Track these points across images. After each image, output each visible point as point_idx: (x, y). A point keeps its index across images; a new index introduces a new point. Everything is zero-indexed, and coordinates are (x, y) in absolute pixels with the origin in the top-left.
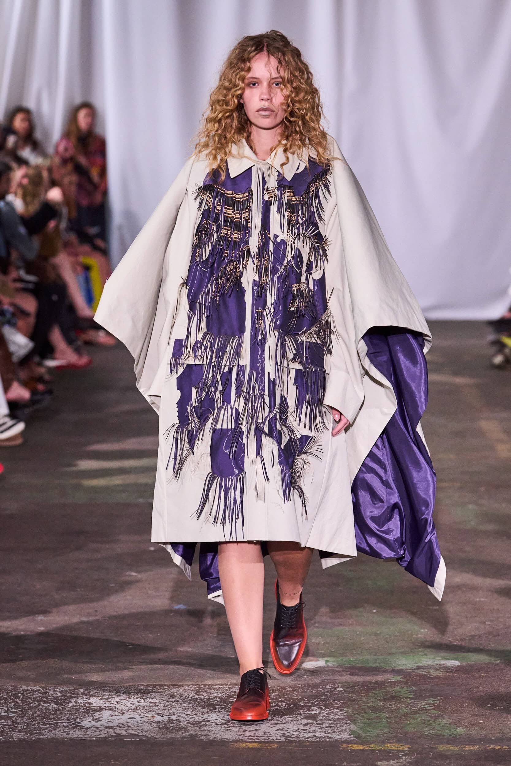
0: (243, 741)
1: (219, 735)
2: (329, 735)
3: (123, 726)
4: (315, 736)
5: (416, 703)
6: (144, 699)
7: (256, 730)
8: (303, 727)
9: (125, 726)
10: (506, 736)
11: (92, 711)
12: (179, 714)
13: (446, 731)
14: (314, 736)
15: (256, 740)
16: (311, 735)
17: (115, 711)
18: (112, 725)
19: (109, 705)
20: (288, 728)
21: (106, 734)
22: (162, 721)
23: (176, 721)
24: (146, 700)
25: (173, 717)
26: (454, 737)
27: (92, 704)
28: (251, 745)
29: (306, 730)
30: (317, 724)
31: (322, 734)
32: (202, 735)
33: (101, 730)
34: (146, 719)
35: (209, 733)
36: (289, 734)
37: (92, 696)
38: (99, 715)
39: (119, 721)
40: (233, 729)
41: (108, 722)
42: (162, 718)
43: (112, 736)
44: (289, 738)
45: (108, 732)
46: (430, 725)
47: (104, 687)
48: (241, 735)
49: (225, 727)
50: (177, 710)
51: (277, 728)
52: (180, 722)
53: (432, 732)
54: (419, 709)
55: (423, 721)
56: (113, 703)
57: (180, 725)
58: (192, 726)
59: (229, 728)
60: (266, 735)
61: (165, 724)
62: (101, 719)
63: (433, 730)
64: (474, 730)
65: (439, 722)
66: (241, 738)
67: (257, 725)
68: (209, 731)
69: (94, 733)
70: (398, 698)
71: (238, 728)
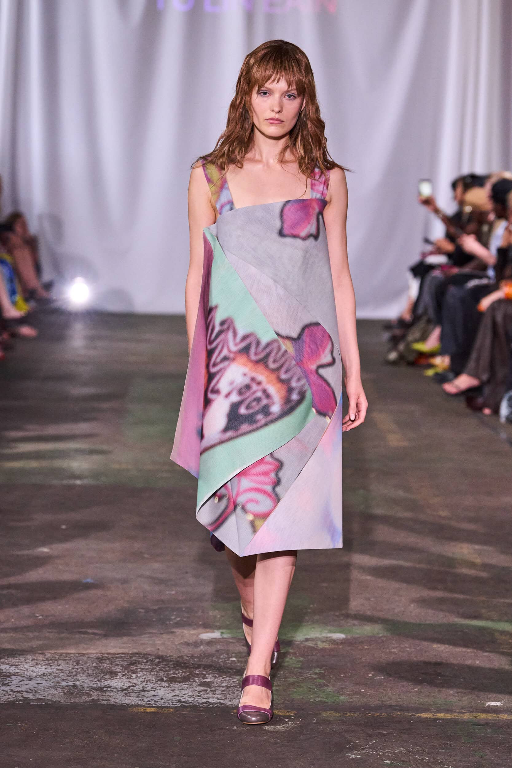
0: (142, 706)
1: (119, 700)
2: (222, 701)
3: (30, 691)
4: (209, 702)
5: (303, 673)
6: (51, 666)
7: (154, 696)
8: (197, 693)
9: (32, 690)
10: (385, 703)
11: (1, 677)
12: (83, 681)
13: (330, 699)
14: (207, 702)
15: (154, 705)
16: (205, 701)
17: (24, 677)
18: (21, 690)
19: (17, 671)
20: (184, 695)
21: (14, 698)
22: (67, 686)
23: (79, 687)
24: (53, 667)
25: (77, 683)
26: (337, 704)
27: (2, 670)
28: (148, 710)
29: (200, 696)
30: (211, 691)
31: (215, 701)
32: (103, 700)
33: (10, 695)
34: (53, 684)
35: (110, 698)
36: (184, 700)
37: (3, 663)
38: (9, 680)
39: (27, 687)
40: (133, 694)
41: (16, 687)
42: (66, 684)
43: (20, 700)
44: (184, 704)
45: (16, 696)
46: (315, 693)
47: (14, 655)
48: (140, 700)
49: (125, 693)
50: (81, 677)
51: (174, 694)
52: (83, 688)
53: (317, 699)
54: (305, 678)
55: (309, 689)
56: (22, 670)
57: (83, 690)
58: (95, 691)
59: (128, 694)
60: (163, 701)
61: (69, 689)
62: (10, 684)
63: (318, 697)
64: (356, 698)
65: (323, 690)
66: (139, 703)
67: (154, 691)
68: (110, 696)
69: (3, 697)
70: (286, 668)
71: (137, 694)
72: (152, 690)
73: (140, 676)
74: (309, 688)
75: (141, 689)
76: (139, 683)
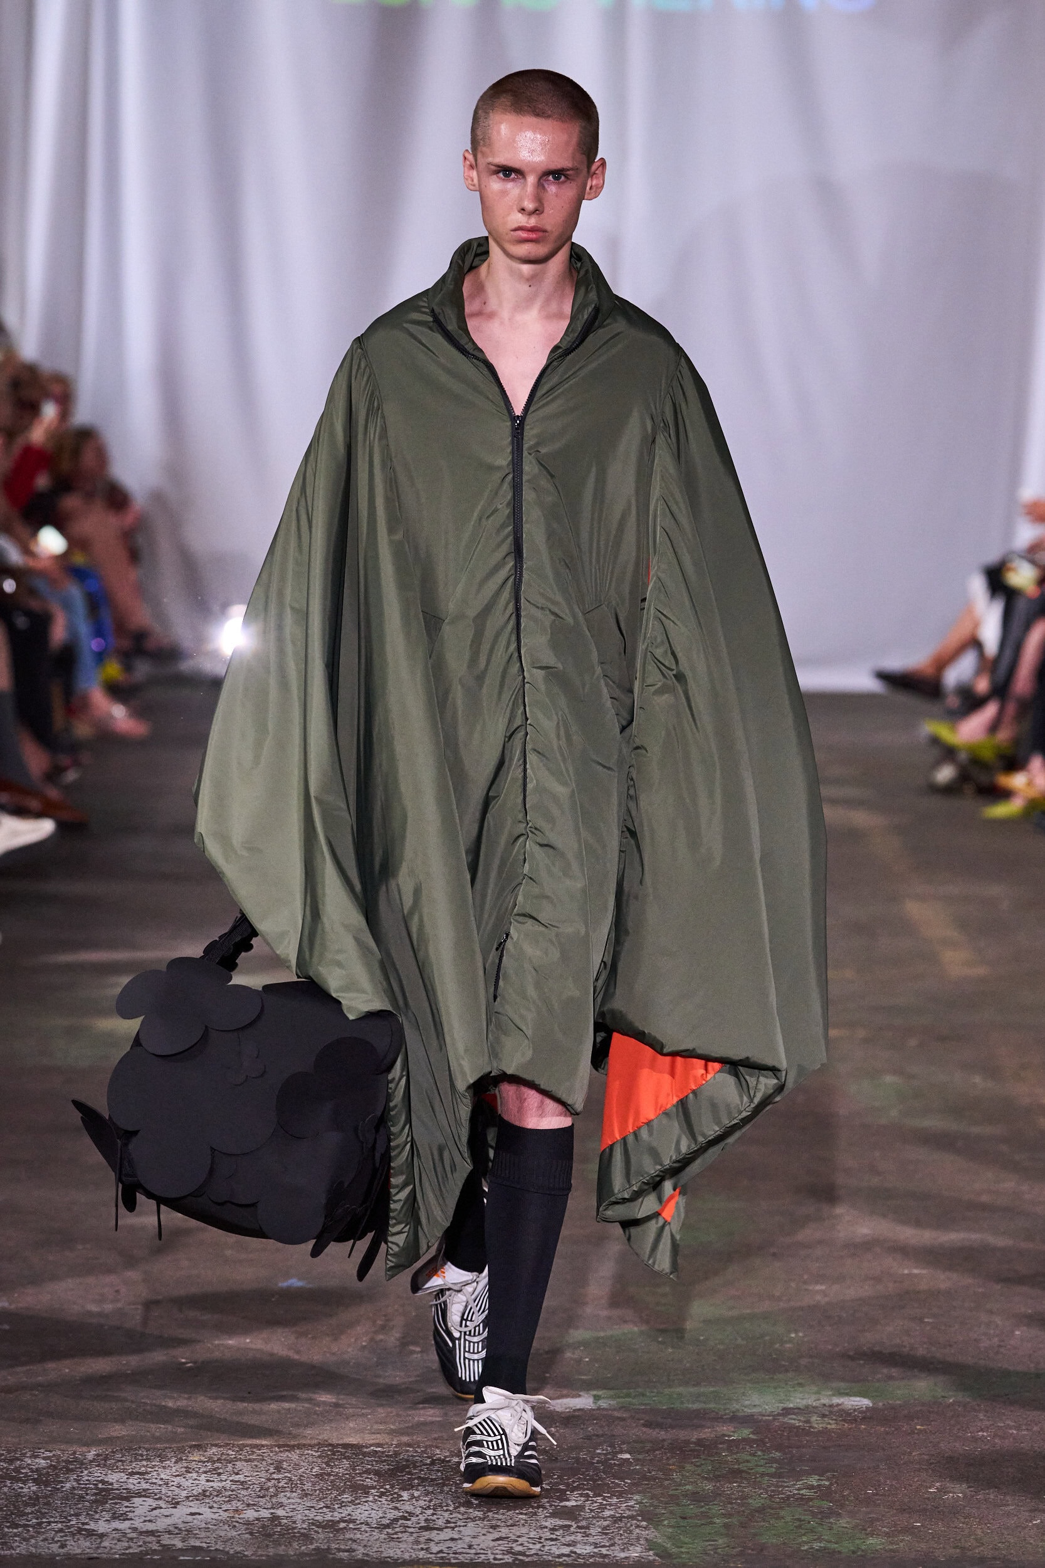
1: (375, 1549)
2: (604, 1551)
3: (177, 1531)
4: (575, 1553)
5: (782, 1486)
6: (219, 1474)
7: (452, 1539)
8: (548, 1534)
9: (180, 1530)
10: (969, 1553)
11: (111, 1499)
12: (292, 1507)
13: (846, 1544)
14: (572, 1552)
15: (453, 1561)
16: (566, 1550)
17: (160, 1498)
18: (155, 1528)
19: (145, 1486)
20: (519, 1537)
21: (140, 1546)
22: (257, 1519)
23: (285, 1521)
24: (223, 1477)
25: (280, 1512)
26: (862, 1556)
27: (112, 1484)
29: (556, 1539)
30: (578, 1527)
31: (589, 1549)
32: (339, 1550)
33: (132, 1539)
34: (226, 1515)
35: (354, 1546)
36: (520, 1548)
37: (112, 1468)
38: (126, 1507)
39: (169, 1521)
40: (405, 1536)
41: (145, 1521)
42: (256, 1515)
43: (154, 1552)
44: (521, 1557)
45: (145, 1543)
46: (812, 1531)
47: (135, 1449)
48: (422, 1549)
49: (388, 1534)
50: (289, 1498)
51: (496, 1535)
52: (294, 1522)
53: (816, 1545)
54: (788, 1497)
55: (797, 1523)
56: (155, 1483)
57: (296, 1527)
58: (320, 1530)
59: (395, 1536)
60: (473, 1551)
61: (263, 1527)
62: (130, 1515)
63: (819, 1539)
64: (902, 1541)
65: (830, 1525)
66: (421, 1557)
67: (453, 1528)
68: (355, 1541)
69: (116, 1544)
70: (744, 1475)
71: (415, 1535)
72: (447, 1527)
73: (419, 1496)
74: (799, 1520)
75: (423, 1524)
76: (418, 1511)
